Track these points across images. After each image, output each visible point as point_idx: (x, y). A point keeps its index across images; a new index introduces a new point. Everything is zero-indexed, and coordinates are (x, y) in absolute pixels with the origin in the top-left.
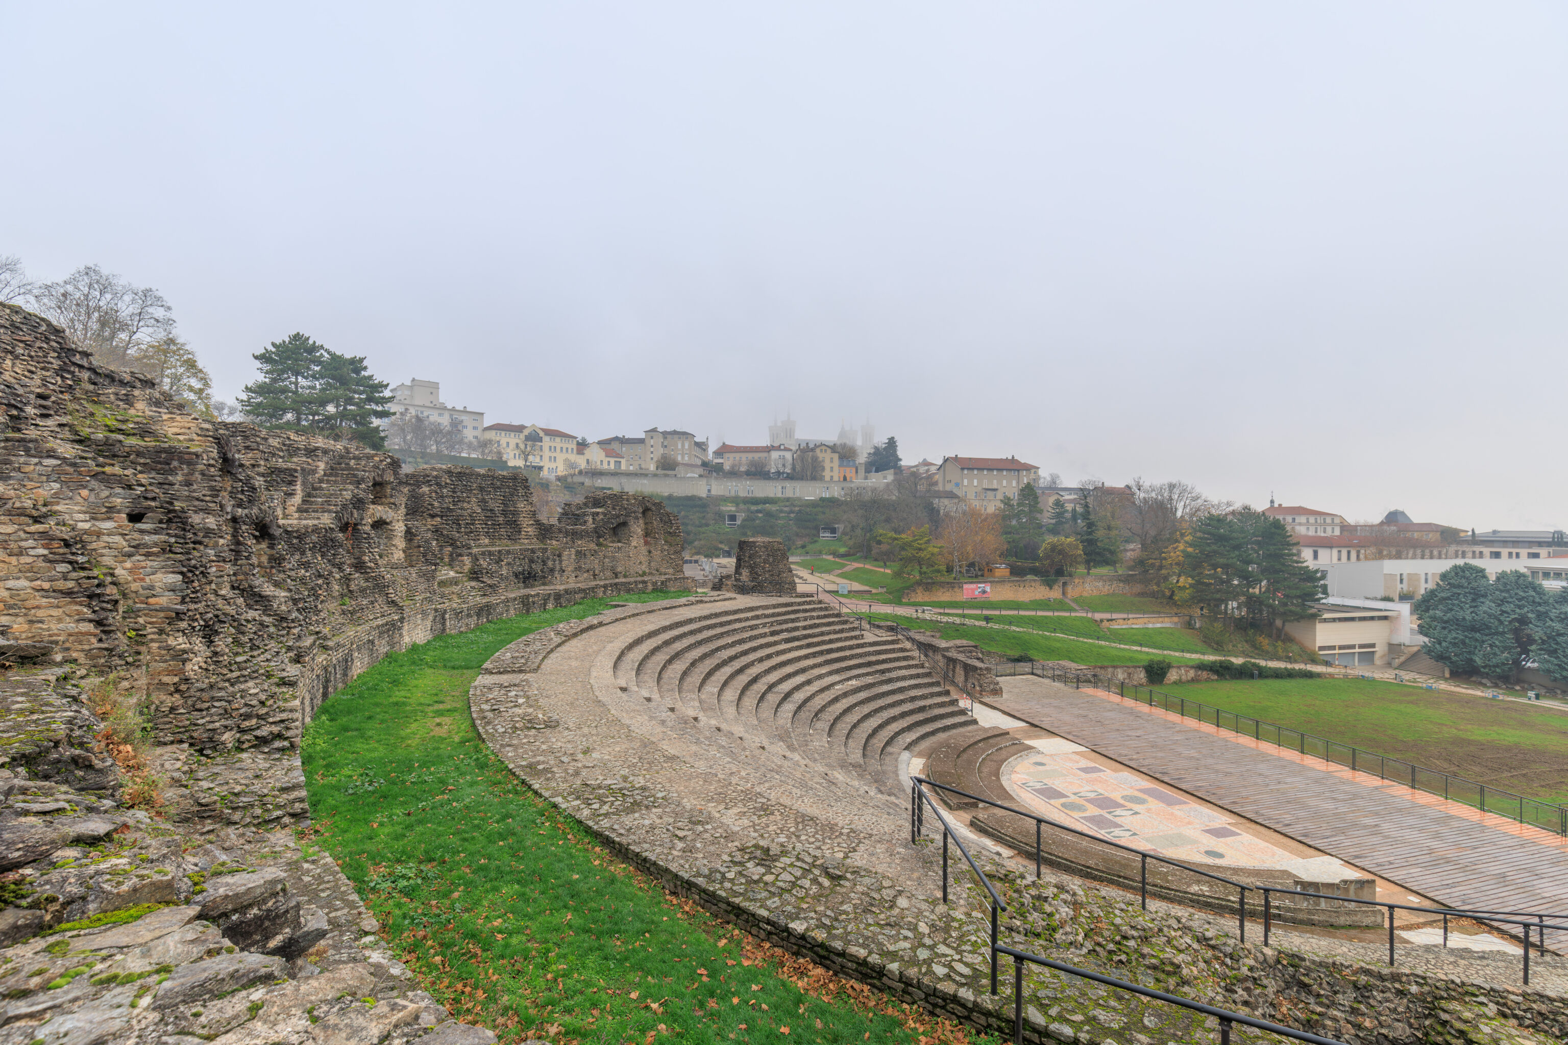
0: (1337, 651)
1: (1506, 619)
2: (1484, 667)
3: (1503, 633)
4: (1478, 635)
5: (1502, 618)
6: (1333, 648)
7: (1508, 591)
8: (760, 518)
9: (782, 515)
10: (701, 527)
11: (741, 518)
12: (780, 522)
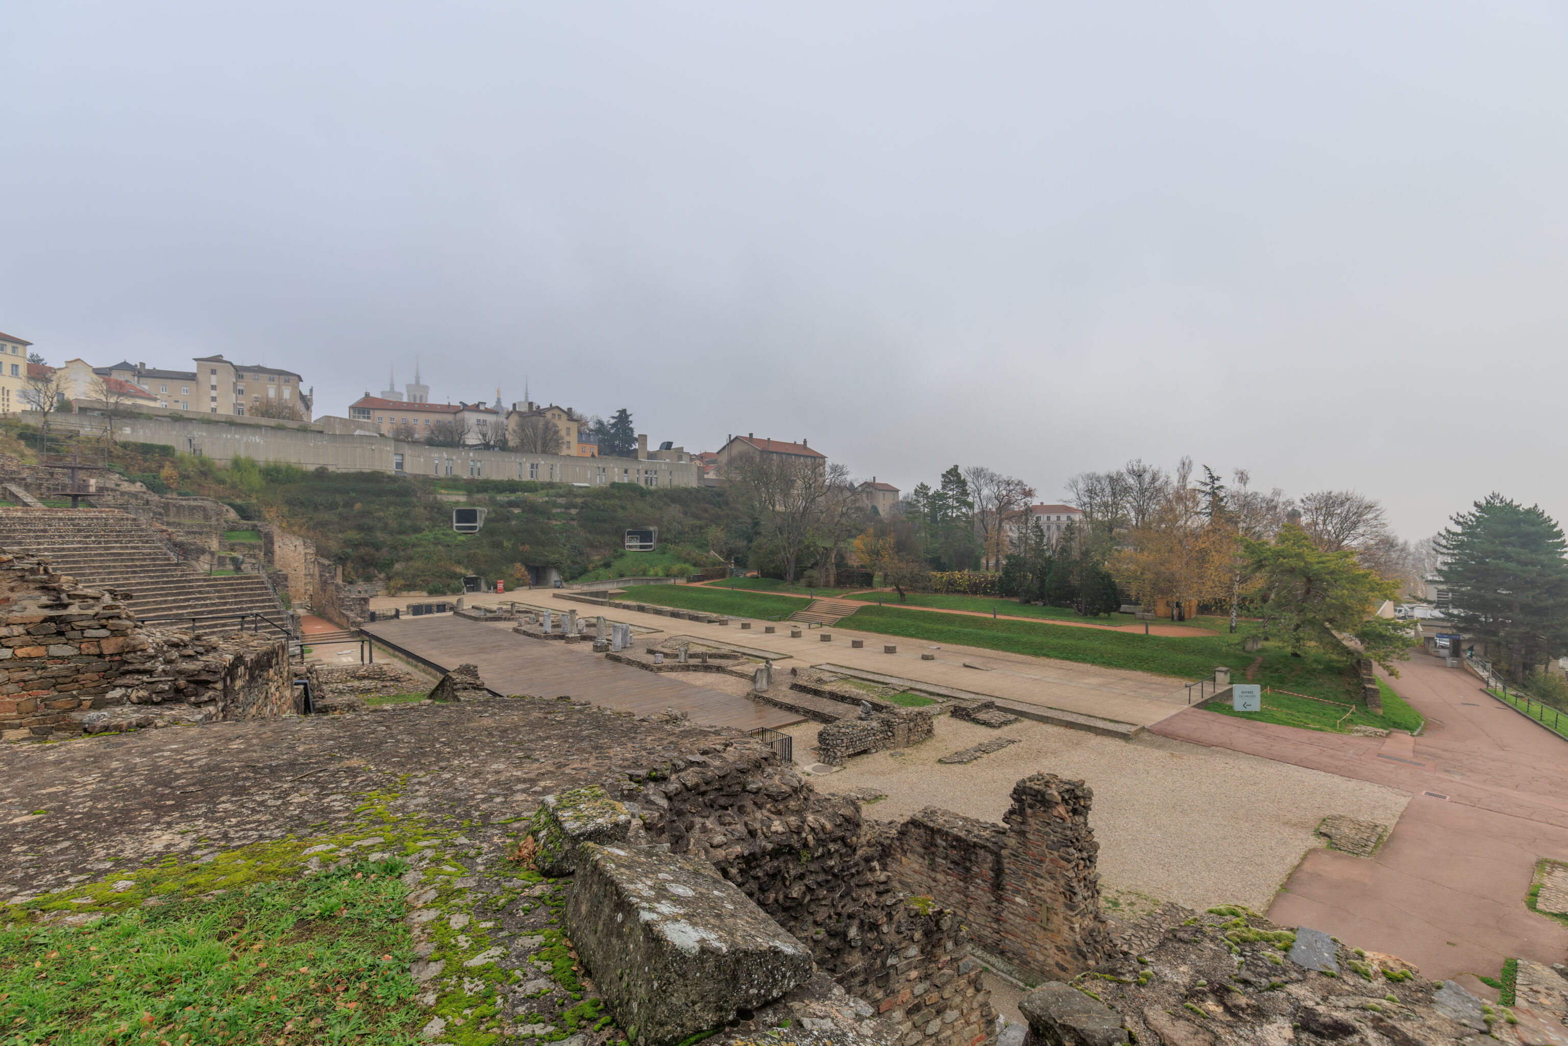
8: (517, 517)
9: (554, 511)
10: (401, 532)
11: (483, 516)
12: (554, 522)
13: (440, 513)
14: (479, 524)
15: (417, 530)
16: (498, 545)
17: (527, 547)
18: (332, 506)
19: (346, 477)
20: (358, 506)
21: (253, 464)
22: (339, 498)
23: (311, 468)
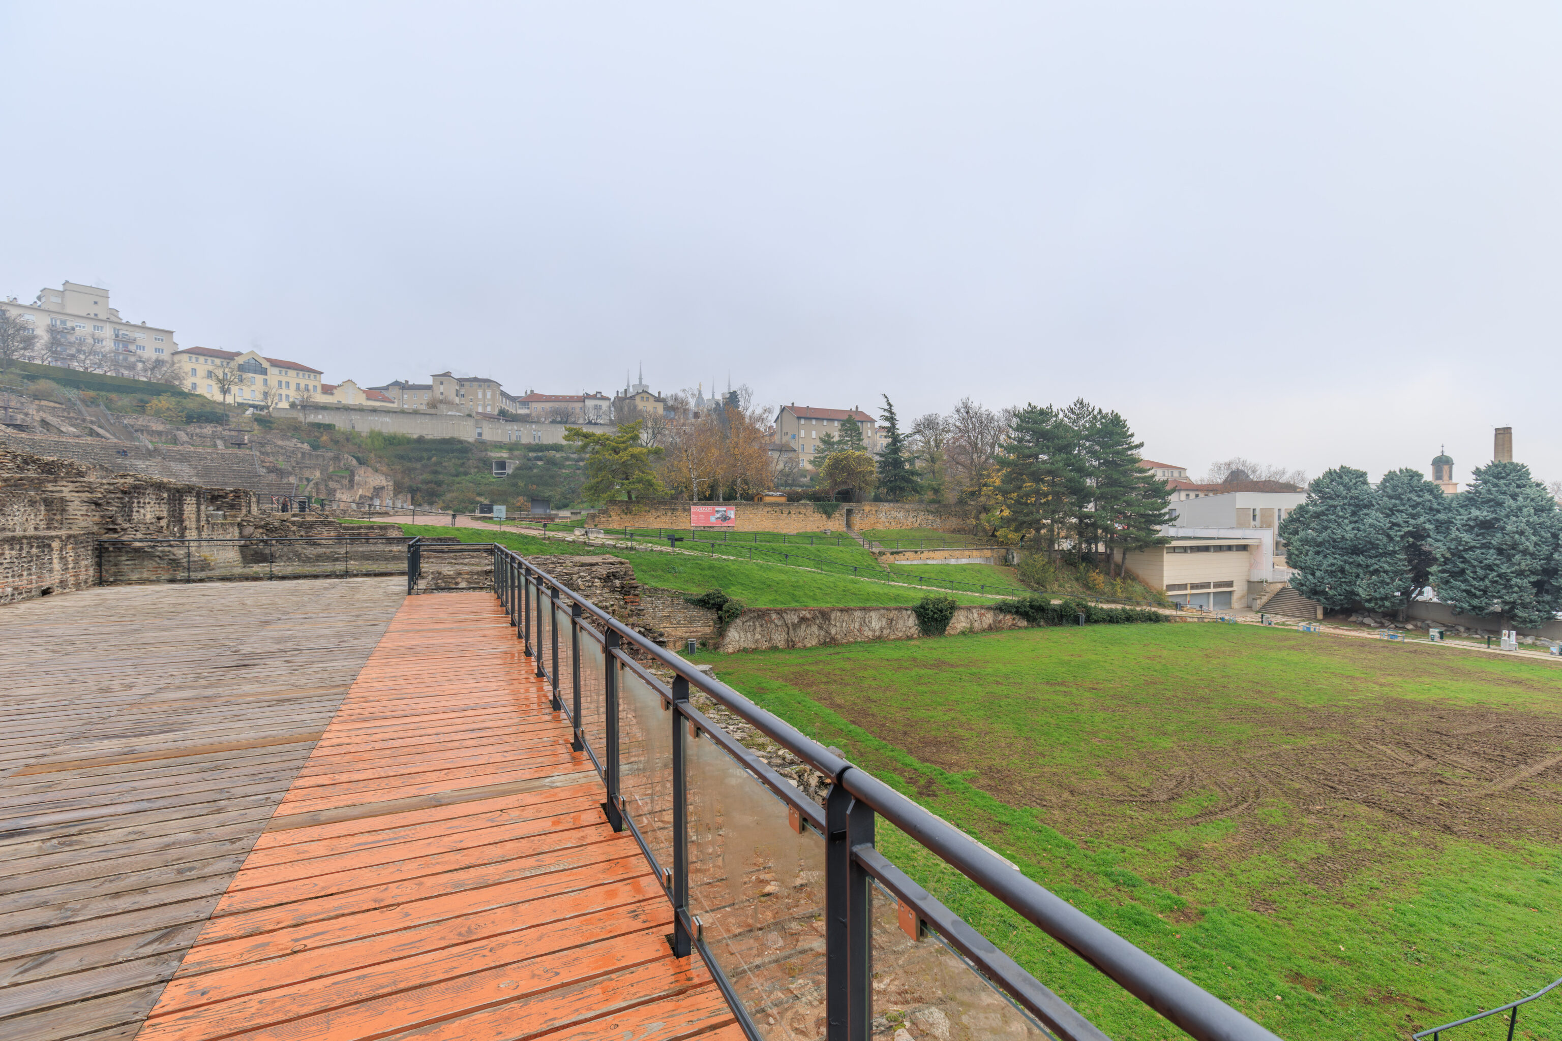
0: (1188, 592)
1: (1396, 534)
3: (1395, 552)
6: (1183, 586)
7: (1398, 497)
8: (538, 467)
9: (568, 463)
10: (457, 476)
11: (512, 466)
12: (564, 471)
13: (486, 464)
14: (509, 471)
15: (466, 474)
16: (515, 485)
17: (535, 487)
18: (420, 459)
19: (434, 441)
20: (434, 459)
21: (380, 434)
22: (425, 455)
23: (415, 436)
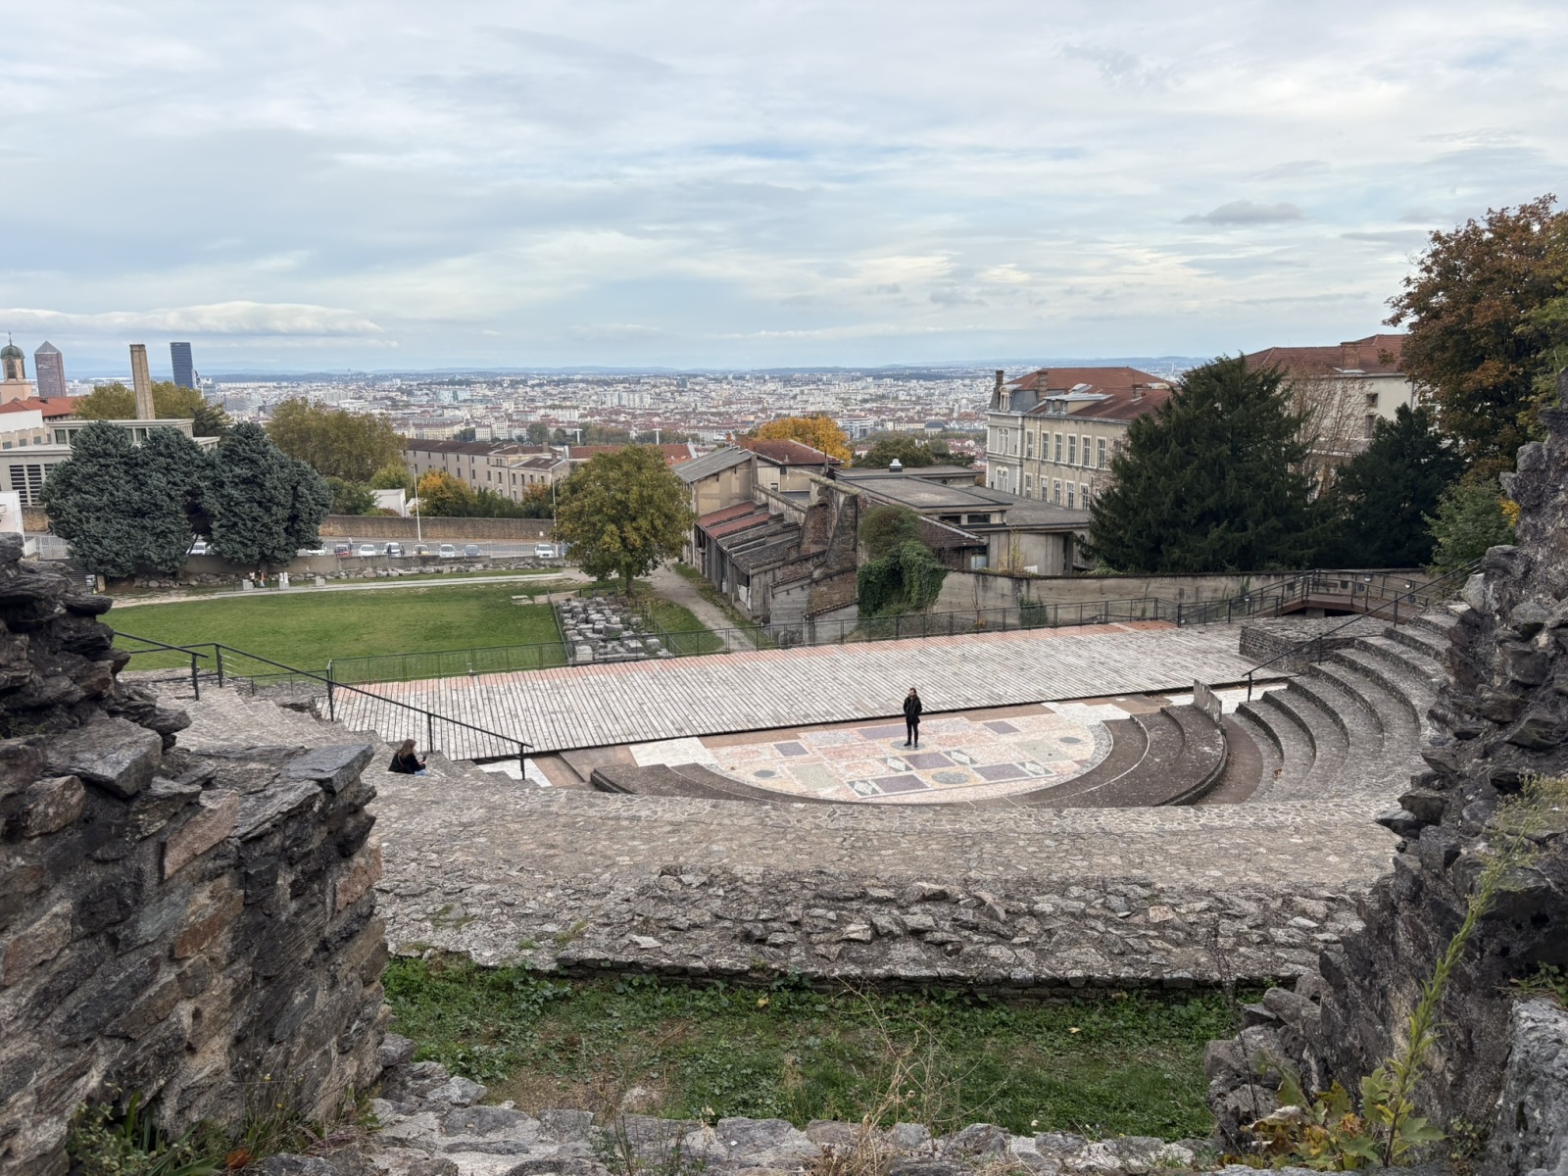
1: (176, 494)
2: (160, 564)
4: (147, 522)
5: (173, 493)
